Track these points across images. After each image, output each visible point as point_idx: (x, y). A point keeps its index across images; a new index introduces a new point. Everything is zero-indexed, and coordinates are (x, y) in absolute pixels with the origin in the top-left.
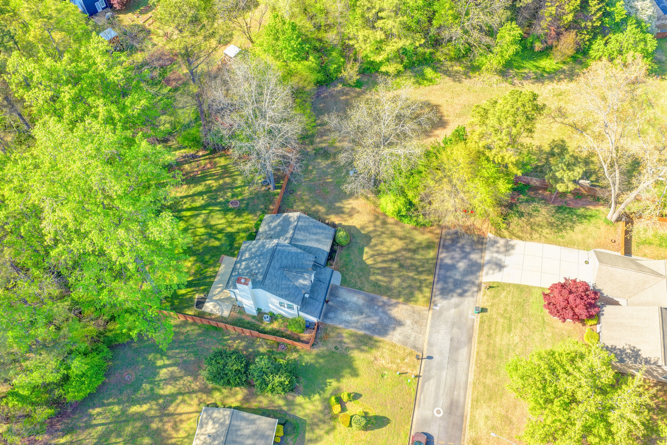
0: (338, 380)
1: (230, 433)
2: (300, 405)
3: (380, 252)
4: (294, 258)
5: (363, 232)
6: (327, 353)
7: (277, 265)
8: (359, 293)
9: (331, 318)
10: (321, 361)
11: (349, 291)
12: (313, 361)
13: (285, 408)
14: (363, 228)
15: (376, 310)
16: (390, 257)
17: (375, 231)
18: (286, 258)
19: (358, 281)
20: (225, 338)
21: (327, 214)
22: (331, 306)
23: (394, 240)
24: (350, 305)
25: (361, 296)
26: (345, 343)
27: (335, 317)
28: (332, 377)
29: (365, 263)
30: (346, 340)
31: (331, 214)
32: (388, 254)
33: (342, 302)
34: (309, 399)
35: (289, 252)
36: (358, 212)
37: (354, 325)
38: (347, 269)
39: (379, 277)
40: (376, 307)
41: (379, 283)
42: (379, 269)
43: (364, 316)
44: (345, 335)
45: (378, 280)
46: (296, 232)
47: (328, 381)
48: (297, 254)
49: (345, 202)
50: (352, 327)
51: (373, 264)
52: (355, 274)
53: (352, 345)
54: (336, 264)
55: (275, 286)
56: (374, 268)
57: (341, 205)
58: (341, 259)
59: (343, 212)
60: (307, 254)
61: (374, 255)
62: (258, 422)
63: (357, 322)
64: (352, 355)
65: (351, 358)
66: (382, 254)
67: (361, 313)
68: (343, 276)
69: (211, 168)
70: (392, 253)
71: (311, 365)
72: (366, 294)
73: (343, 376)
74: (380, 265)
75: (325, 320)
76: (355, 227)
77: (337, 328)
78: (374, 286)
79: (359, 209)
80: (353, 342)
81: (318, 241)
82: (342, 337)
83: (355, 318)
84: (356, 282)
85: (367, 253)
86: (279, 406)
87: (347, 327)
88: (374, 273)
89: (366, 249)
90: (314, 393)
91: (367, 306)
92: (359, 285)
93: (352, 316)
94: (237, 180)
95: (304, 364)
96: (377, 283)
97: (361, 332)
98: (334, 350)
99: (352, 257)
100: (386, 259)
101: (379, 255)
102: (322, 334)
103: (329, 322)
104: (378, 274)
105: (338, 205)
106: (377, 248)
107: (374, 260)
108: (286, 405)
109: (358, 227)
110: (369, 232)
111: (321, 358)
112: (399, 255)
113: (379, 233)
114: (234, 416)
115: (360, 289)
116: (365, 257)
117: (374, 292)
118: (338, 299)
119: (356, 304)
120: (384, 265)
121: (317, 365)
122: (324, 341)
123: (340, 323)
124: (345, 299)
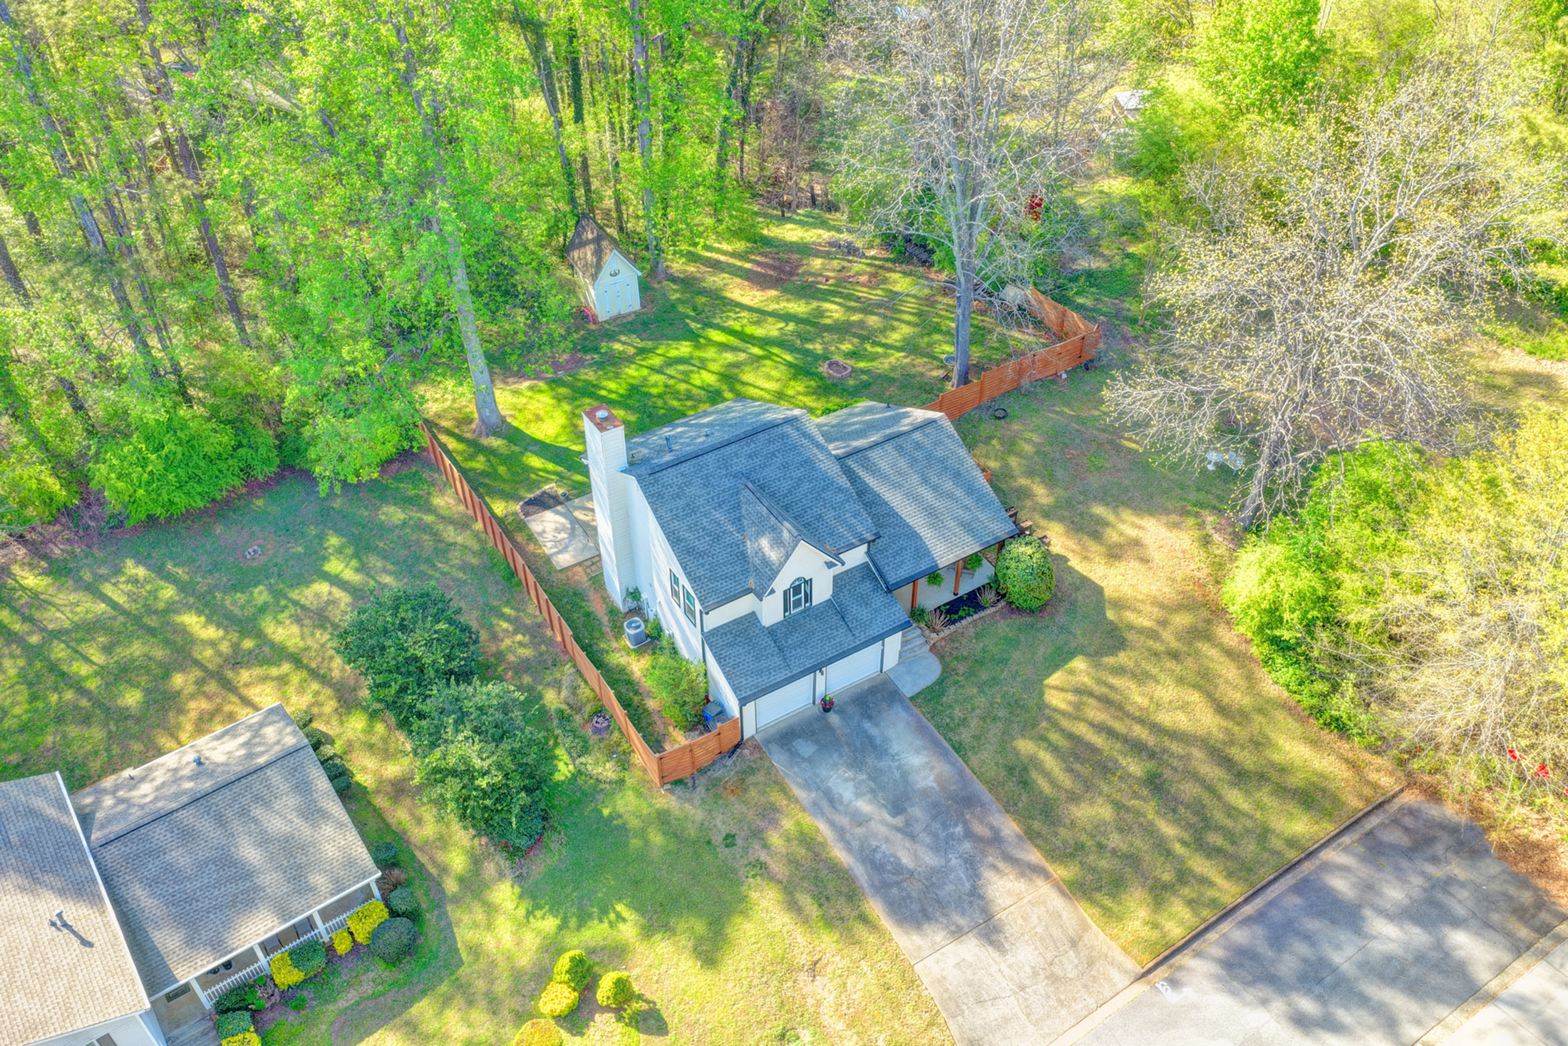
0: (648, 931)
1: (236, 788)
2: (491, 909)
3: (1112, 695)
4: (806, 486)
5: (1110, 615)
6: (692, 832)
7: (740, 464)
8: (944, 754)
9: (794, 754)
10: (656, 838)
11: (921, 730)
12: (634, 823)
13: (451, 886)
14: (1119, 605)
15: (951, 837)
16: (1139, 732)
17: (1153, 634)
18: (785, 466)
19: (974, 722)
20: (507, 610)
21: (1048, 514)
22: (829, 728)
23: (1195, 697)
24: (883, 764)
25: (943, 768)
26: (766, 846)
27: (809, 760)
28: (638, 908)
29: (1041, 695)
30: (775, 839)
31: (1061, 519)
32: (1141, 721)
33: (871, 740)
34: (529, 913)
35: (808, 463)
36: (1145, 561)
37: (844, 821)
38: (971, 674)
39: (1047, 758)
40: (959, 830)
41: (1034, 775)
42: (1071, 736)
43: (899, 821)
44: (788, 824)
45: (1034, 761)
46: (889, 447)
47: (620, 907)
48: (828, 484)
49: (1127, 514)
50: (832, 823)
51: (1064, 713)
52: (982, 701)
53: (778, 868)
54: (951, 639)
55: (681, 503)
56: (1055, 725)
57: (1111, 518)
58: (978, 636)
59: (1096, 536)
60: (858, 507)
61: (1091, 694)
62: (327, 830)
63: (860, 820)
64: (754, 895)
65: (744, 899)
66: (1120, 708)
67: (897, 807)
68: (941, 681)
69: (863, 285)
70: (1156, 728)
71: (623, 828)
72: (961, 773)
73: (668, 929)
74: (1081, 729)
75: (774, 747)
76: (1099, 591)
77: (784, 790)
78: (1010, 769)
79: (1157, 556)
80: (792, 861)
81: (931, 514)
82: (774, 823)
83: (864, 806)
84: (964, 722)
85: (1072, 672)
86: (444, 870)
87: (816, 809)
88: (1043, 739)
89: (1079, 664)
90: (553, 911)
91: (935, 805)
92: (965, 735)
93: (858, 795)
94: (893, 329)
95: (606, 812)
96: (1025, 769)
97: (840, 855)
98: (718, 839)
99: (1017, 655)
100: (1119, 726)
101: (1105, 701)
102: (727, 771)
103: (778, 760)
104: (1054, 749)
105: (1099, 510)
106: (1115, 681)
107: (1078, 706)
108: (461, 880)
109: (1108, 592)
110: (1131, 627)
111: (665, 834)
112: (1175, 747)
113: (1158, 646)
114: (291, 761)
115: (959, 748)
116: (1055, 679)
117: (993, 786)
118: (867, 725)
119: (905, 775)
120: (1098, 740)
121: (635, 842)
122: (717, 796)
123: (806, 786)
124: (886, 740)
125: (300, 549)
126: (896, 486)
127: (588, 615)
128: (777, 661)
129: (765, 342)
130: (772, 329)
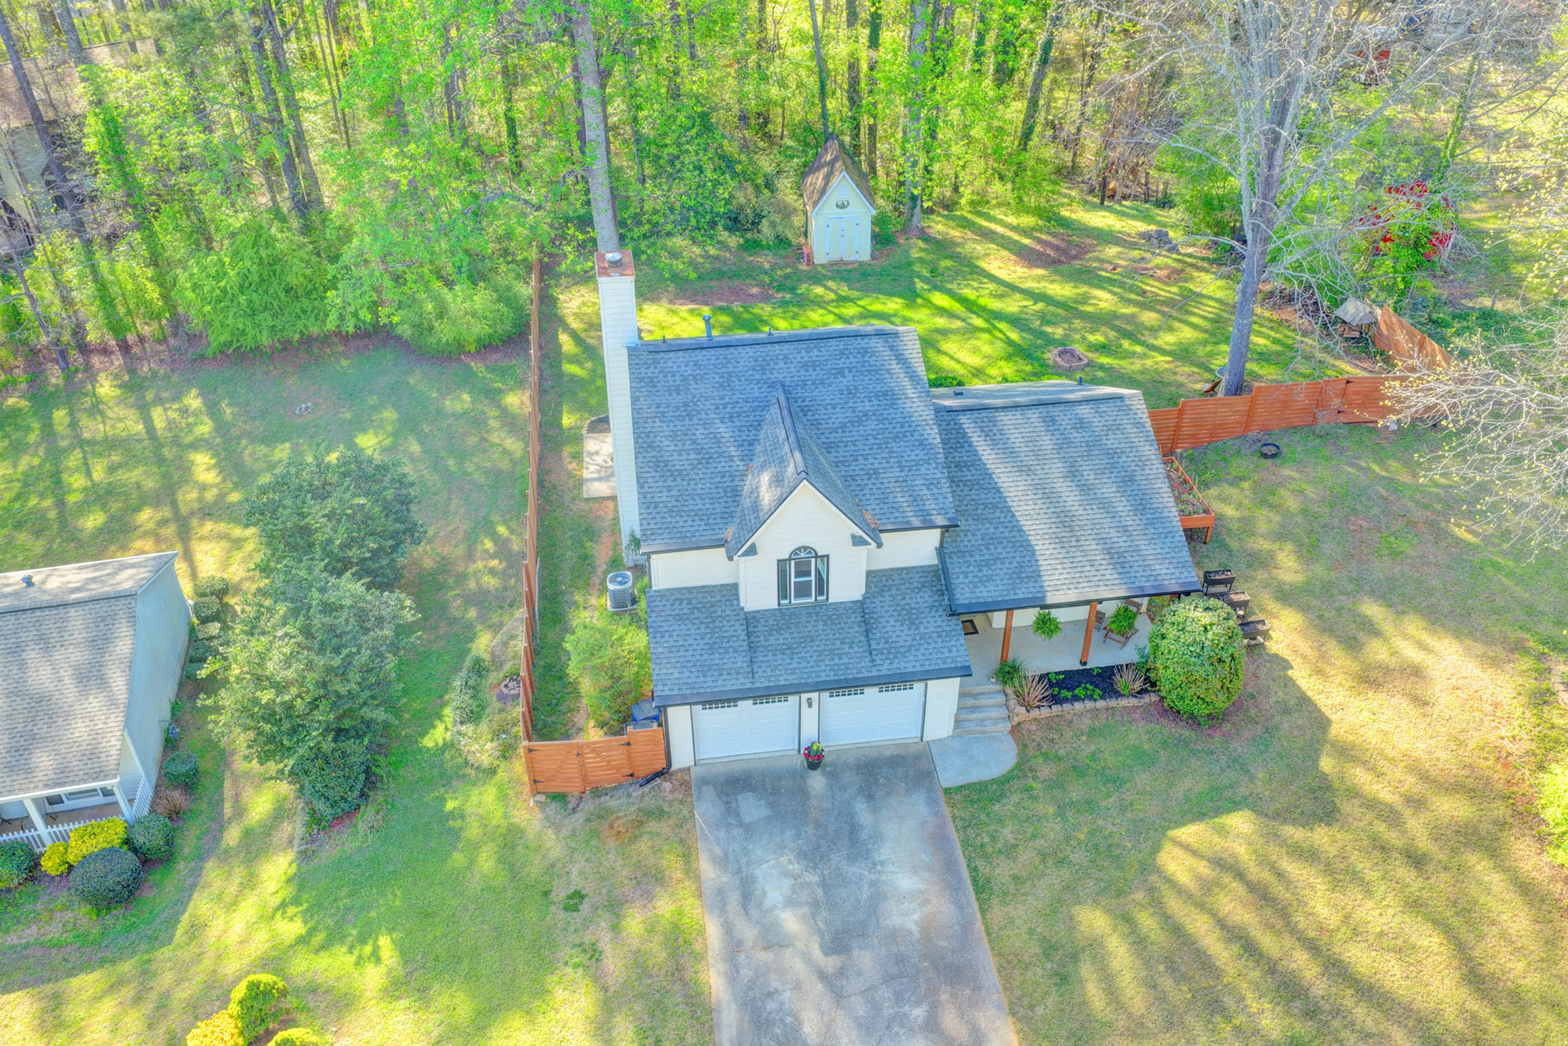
0: (394, 989)
2: (251, 882)
3: (1278, 889)
4: (872, 425)
5: (1326, 764)
6: (534, 870)
7: (785, 373)
8: (954, 888)
9: (731, 811)
10: (486, 862)
11: (938, 840)
12: (473, 831)
13: (232, 836)
14: (1347, 753)
15: (901, 1019)
16: (1303, 964)
17: (1391, 816)
18: (851, 392)
19: (1026, 856)
20: (502, 530)
21: (1286, 596)
22: (803, 792)
23: (1430, 941)
24: (853, 870)
25: (942, 908)
26: (615, 929)
27: (748, 828)
28: (404, 950)
29: (1156, 849)
30: (634, 923)
31: (1304, 609)
32: (1313, 947)
33: (854, 829)
34: (283, 905)
35: (890, 397)
36: (1420, 702)
37: (748, 933)
38: (1057, 784)
39: (1119, 952)
40: (919, 1013)
41: (1086, 970)
42: (1176, 929)
43: (830, 964)
44: (665, 907)
45: (1095, 947)
46: (1033, 415)
47: (385, 942)
48: (907, 429)
49: (1415, 626)
50: (728, 929)
51: (1180, 890)
52: (1053, 829)
53: (614, 964)
54: (1048, 724)
55: (677, 399)
56: (1156, 903)
57: (1388, 629)
58: (1093, 733)
59: (1352, 645)
60: (940, 474)
61: (1240, 875)
62: (95, 703)
63: (773, 940)
64: (560, 994)
65: (542, 992)
66: (1284, 913)
67: (838, 943)
68: (1003, 782)
70: (1336, 969)
71: (456, 834)
72: (966, 926)
73: (423, 994)
74: (1199, 926)
75: (709, 792)
76: (1322, 723)
77: (687, 856)
78: (1050, 948)
79: (1444, 701)
80: (639, 963)
81: (1065, 523)
82: (648, 896)
83: (790, 921)
84: (1010, 851)
85: (1223, 831)
86: (240, 812)
87: (718, 901)
88: (1127, 919)
89: (1240, 822)
90: (307, 915)
91: (900, 960)
92: (1002, 871)
93: (790, 903)
95: (450, 805)
96: (1075, 957)
97: (714, 980)
98: (560, 893)
99: (1142, 779)
100: (1269, 943)
101: (1261, 895)
102: (625, 805)
103: (705, 809)
104: (1139, 942)
105: (1372, 610)
106: (1292, 868)
107: (1208, 887)
108: (248, 833)
109: (1336, 731)
110: (1354, 793)
111: (501, 860)
112: (1361, 1013)
113: (1393, 837)
114: (103, 608)
115: (982, 887)
116: (1190, 833)
117: (1008, 963)
118: (860, 806)
119: (878, 897)
120: (1221, 952)
121: (458, 859)
122: (595, 834)
123: (722, 862)
124: (877, 837)
125: (348, 416)
126: (1025, 470)
127: (585, 558)
128: (740, 661)
129: (993, 316)
130: (1012, 305)
